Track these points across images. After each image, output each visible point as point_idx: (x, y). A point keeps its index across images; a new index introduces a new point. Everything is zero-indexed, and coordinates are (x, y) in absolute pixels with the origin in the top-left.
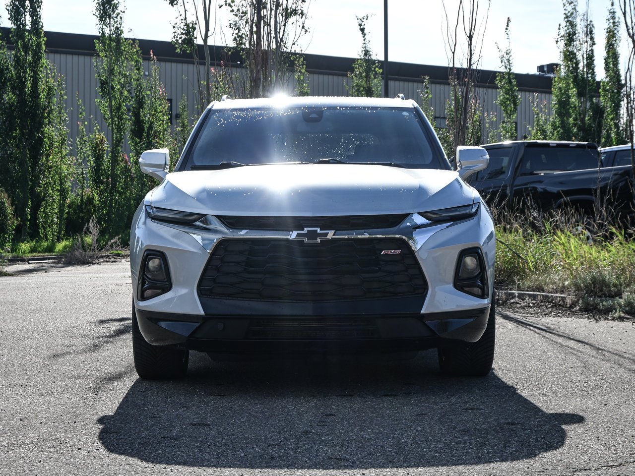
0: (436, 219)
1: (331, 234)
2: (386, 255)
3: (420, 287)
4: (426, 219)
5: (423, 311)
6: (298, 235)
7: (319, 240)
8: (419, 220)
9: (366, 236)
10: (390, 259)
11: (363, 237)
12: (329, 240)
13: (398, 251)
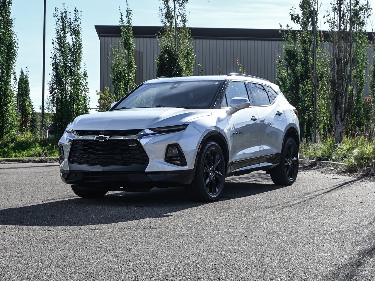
0: (158, 131)
1: (108, 138)
2: (131, 146)
3: (146, 160)
4: (153, 131)
5: (146, 171)
6: (97, 138)
7: (103, 140)
8: (148, 131)
9: (122, 138)
10: (133, 148)
11: (121, 139)
12: (107, 140)
13: (135, 145)
